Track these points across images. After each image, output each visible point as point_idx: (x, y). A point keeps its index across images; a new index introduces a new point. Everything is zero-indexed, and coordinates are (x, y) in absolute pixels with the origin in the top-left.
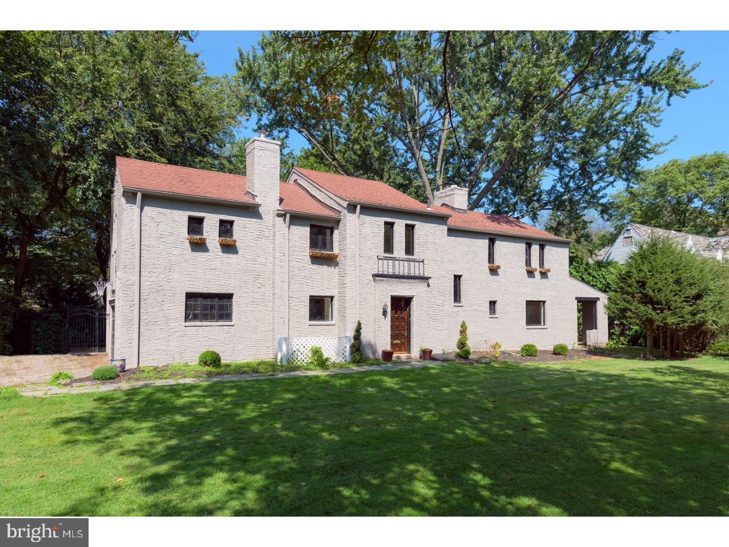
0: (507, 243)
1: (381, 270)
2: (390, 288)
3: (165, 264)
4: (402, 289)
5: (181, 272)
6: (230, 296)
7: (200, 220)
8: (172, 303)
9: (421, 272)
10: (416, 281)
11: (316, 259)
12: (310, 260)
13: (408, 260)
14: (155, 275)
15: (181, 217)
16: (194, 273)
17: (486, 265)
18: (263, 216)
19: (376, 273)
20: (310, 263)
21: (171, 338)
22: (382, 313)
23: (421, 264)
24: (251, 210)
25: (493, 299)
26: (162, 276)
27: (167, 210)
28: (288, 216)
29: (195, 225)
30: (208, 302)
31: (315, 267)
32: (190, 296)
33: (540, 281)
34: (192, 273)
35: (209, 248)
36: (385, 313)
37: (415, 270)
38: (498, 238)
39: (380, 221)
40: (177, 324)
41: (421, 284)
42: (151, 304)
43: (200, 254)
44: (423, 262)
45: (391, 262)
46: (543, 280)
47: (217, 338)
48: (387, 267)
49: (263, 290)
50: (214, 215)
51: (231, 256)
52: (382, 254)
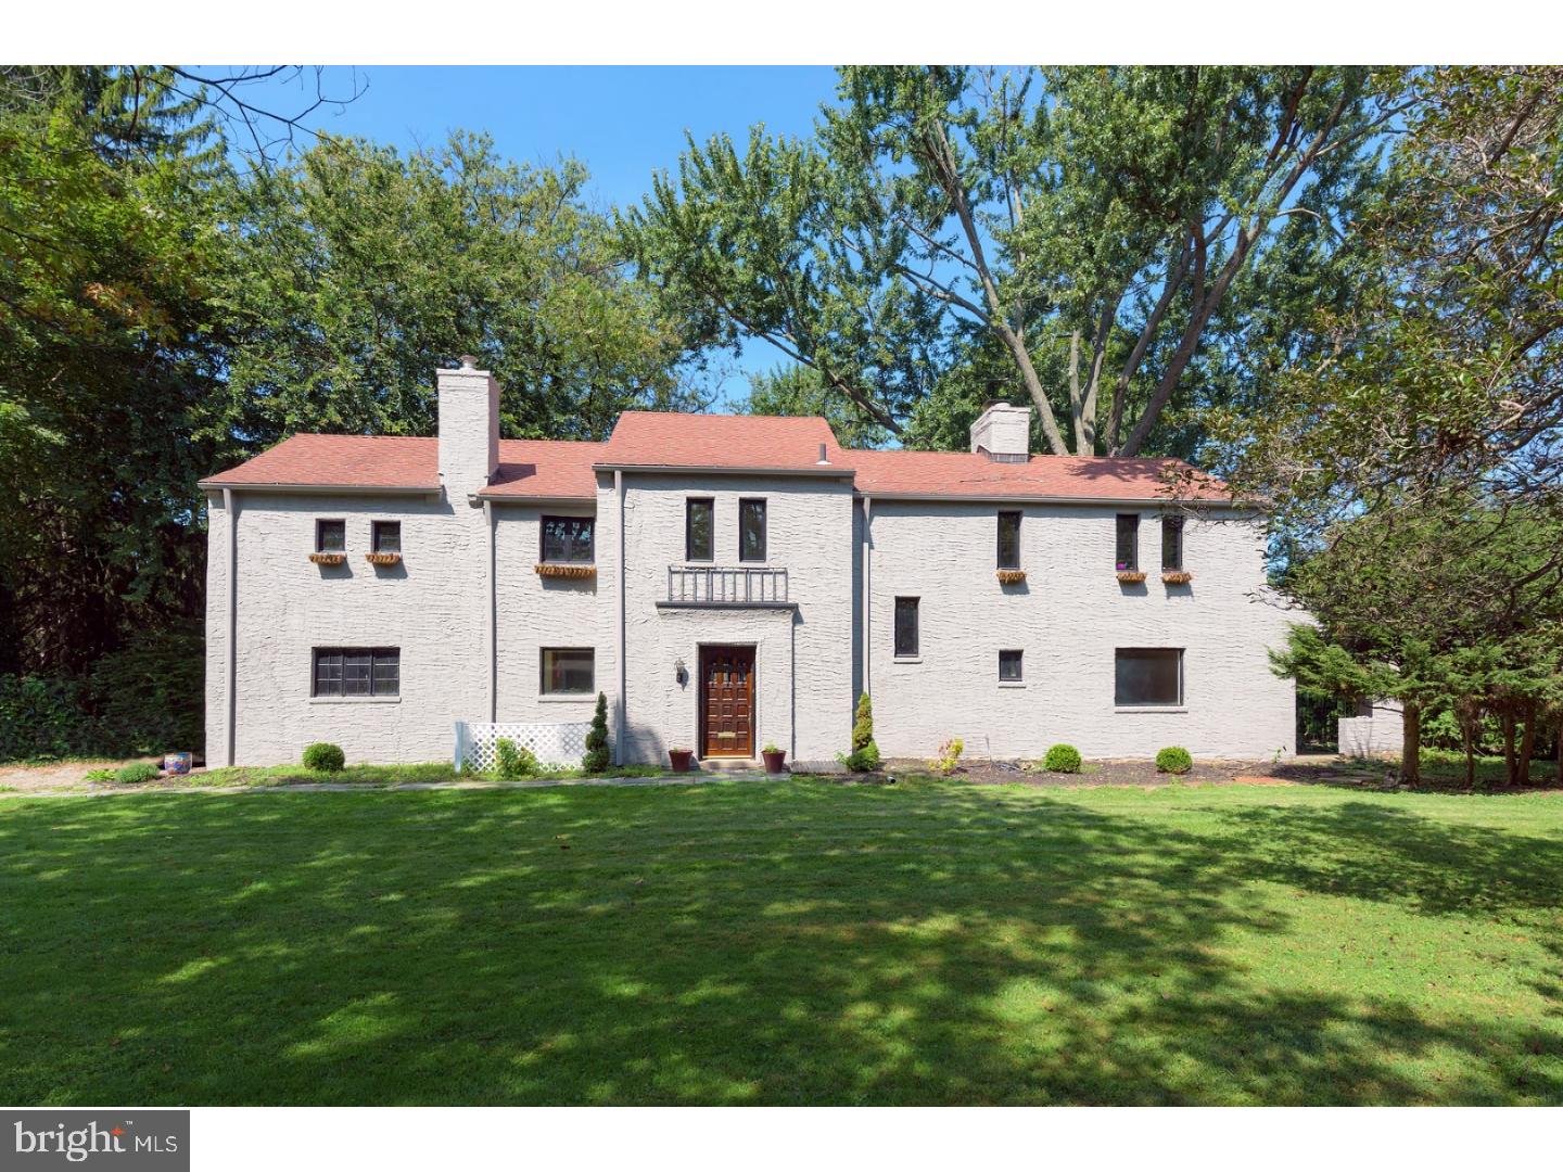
0: (1057, 519)
1: (677, 593)
2: (698, 628)
3: (277, 602)
4: (728, 631)
5: (303, 614)
6: (393, 653)
7: (339, 526)
8: (290, 665)
9: (780, 593)
10: (762, 612)
11: (552, 580)
12: (540, 582)
13: (748, 572)
14: (260, 620)
15: (304, 523)
16: (326, 615)
17: (991, 572)
18: (455, 509)
19: (666, 600)
20: (541, 588)
21: (286, 722)
22: (675, 677)
23: (780, 578)
24: (430, 500)
25: (1012, 646)
26: (272, 621)
27: (281, 513)
28: (487, 504)
29: (329, 533)
30: (354, 663)
31: (552, 594)
32: (320, 653)
33: (1167, 602)
34: (323, 615)
35: (354, 571)
36: (682, 678)
37: (762, 590)
38: (1025, 510)
39: (677, 498)
40: (296, 700)
41: (774, 618)
42: (253, 668)
43: (336, 582)
44: (785, 573)
45: (701, 578)
46: (1175, 600)
47: (368, 723)
48: (695, 588)
49: (456, 638)
50: (360, 515)
51: (393, 582)
52: (681, 562)
